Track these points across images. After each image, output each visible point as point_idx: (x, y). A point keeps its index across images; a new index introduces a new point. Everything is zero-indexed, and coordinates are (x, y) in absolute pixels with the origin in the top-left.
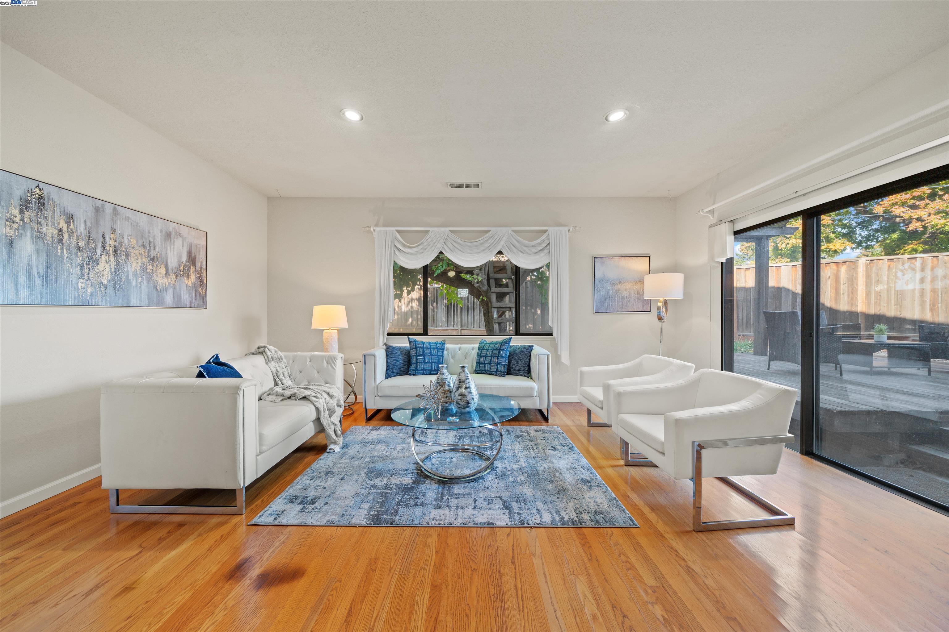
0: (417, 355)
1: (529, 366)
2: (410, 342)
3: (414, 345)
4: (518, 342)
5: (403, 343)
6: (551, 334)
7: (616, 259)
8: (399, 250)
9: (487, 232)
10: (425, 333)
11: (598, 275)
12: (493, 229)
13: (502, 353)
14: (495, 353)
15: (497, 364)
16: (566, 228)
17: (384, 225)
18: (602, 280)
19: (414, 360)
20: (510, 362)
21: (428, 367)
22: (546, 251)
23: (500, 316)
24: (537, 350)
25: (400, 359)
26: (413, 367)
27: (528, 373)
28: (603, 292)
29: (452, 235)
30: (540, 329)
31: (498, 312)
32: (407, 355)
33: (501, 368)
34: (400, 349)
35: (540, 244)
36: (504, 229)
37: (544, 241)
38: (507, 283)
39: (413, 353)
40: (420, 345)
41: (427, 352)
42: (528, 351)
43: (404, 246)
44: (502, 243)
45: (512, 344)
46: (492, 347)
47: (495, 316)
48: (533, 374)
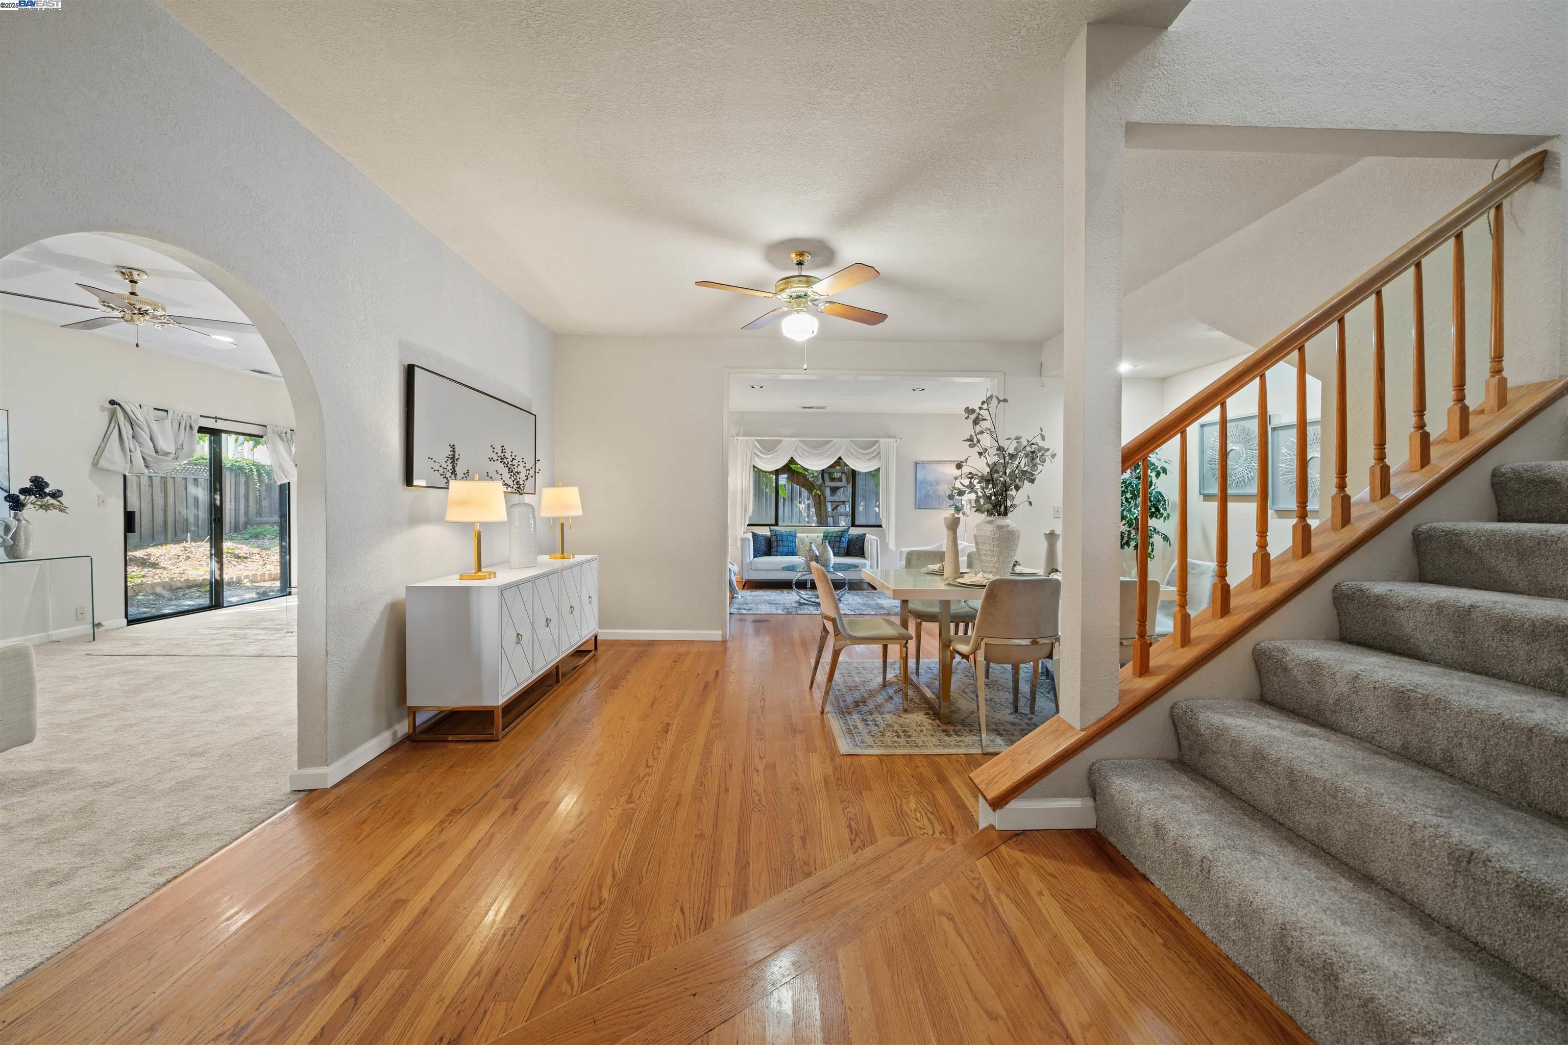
0: (777, 541)
1: (863, 549)
2: (771, 531)
3: (775, 534)
4: (854, 531)
5: (765, 531)
6: (881, 526)
7: (935, 465)
8: (757, 455)
9: (829, 442)
10: (776, 524)
11: (920, 477)
12: (834, 440)
13: (843, 539)
14: (838, 539)
15: (839, 547)
16: (894, 440)
17: (745, 435)
18: (922, 482)
19: (774, 544)
20: (848, 546)
21: (786, 550)
22: (877, 458)
23: (833, 510)
24: (868, 536)
25: (763, 546)
26: (774, 550)
27: (861, 553)
28: (924, 492)
29: (801, 444)
30: (873, 523)
31: (832, 506)
32: (769, 541)
33: (842, 551)
34: (762, 536)
35: (873, 452)
36: (843, 440)
37: (876, 449)
38: (841, 477)
39: (774, 539)
40: (780, 533)
41: (785, 538)
42: (862, 539)
43: (761, 452)
44: (842, 451)
45: (850, 532)
46: (834, 534)
47: (830, 509)
48: (866, 555)
